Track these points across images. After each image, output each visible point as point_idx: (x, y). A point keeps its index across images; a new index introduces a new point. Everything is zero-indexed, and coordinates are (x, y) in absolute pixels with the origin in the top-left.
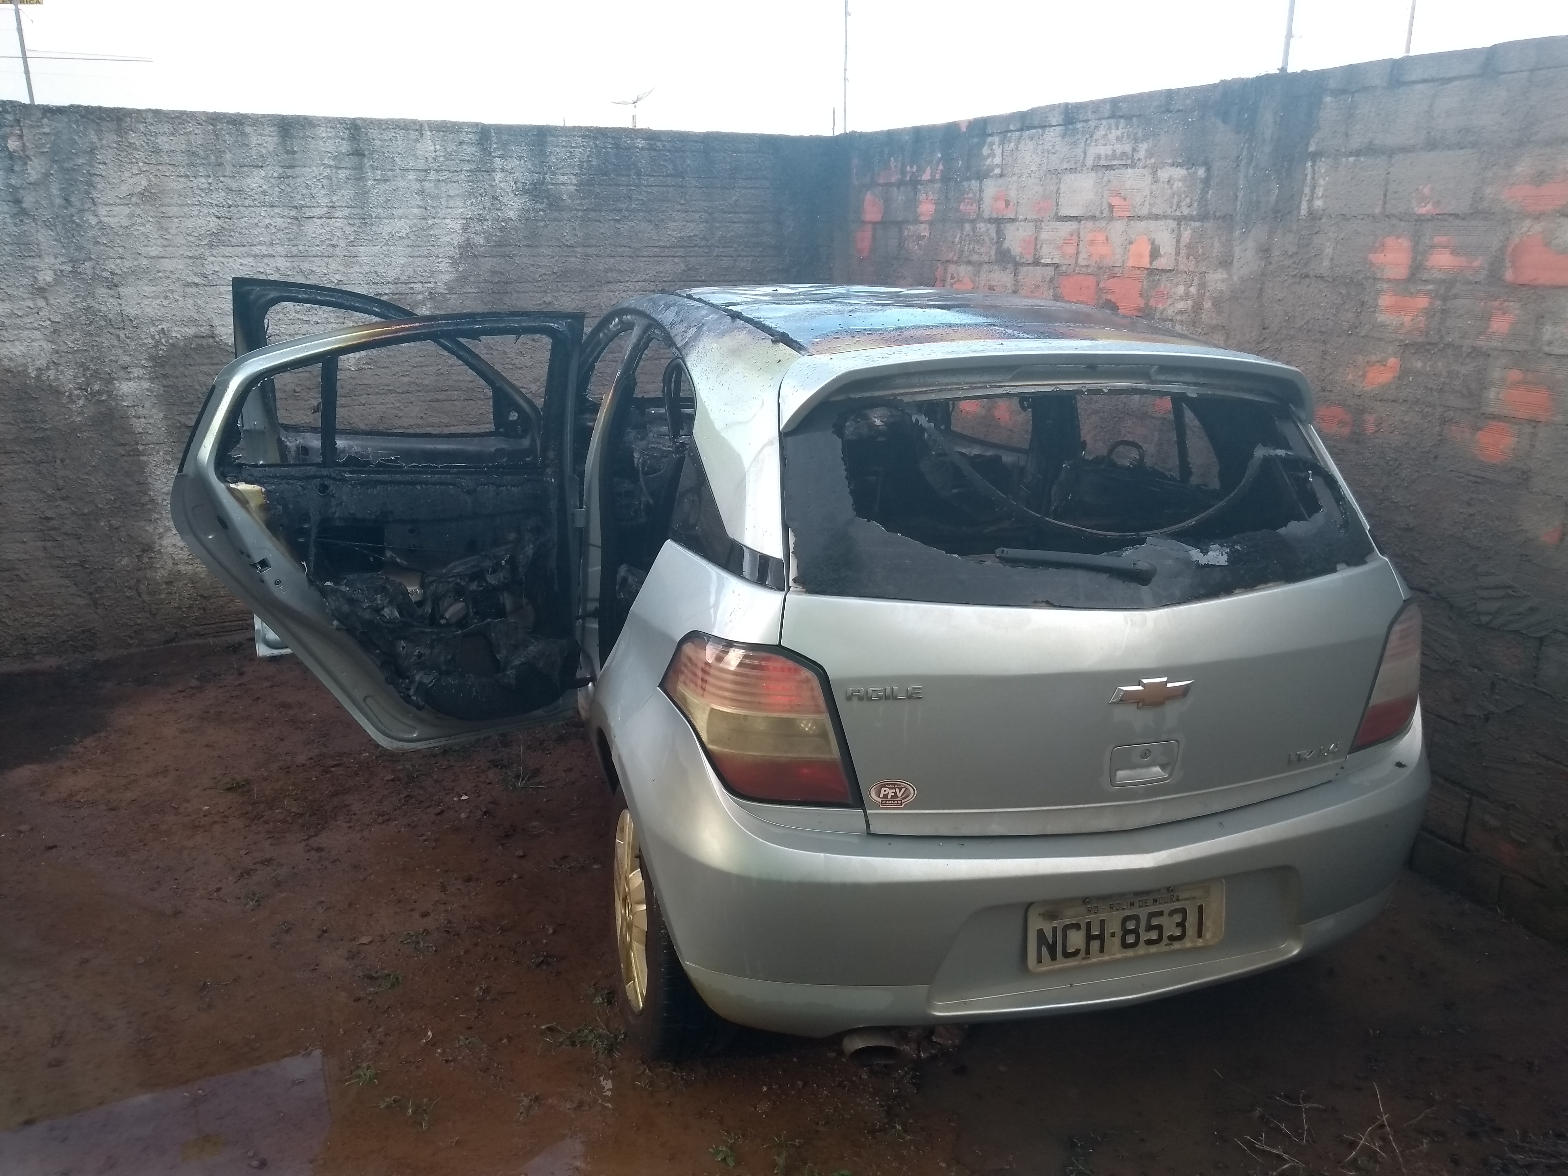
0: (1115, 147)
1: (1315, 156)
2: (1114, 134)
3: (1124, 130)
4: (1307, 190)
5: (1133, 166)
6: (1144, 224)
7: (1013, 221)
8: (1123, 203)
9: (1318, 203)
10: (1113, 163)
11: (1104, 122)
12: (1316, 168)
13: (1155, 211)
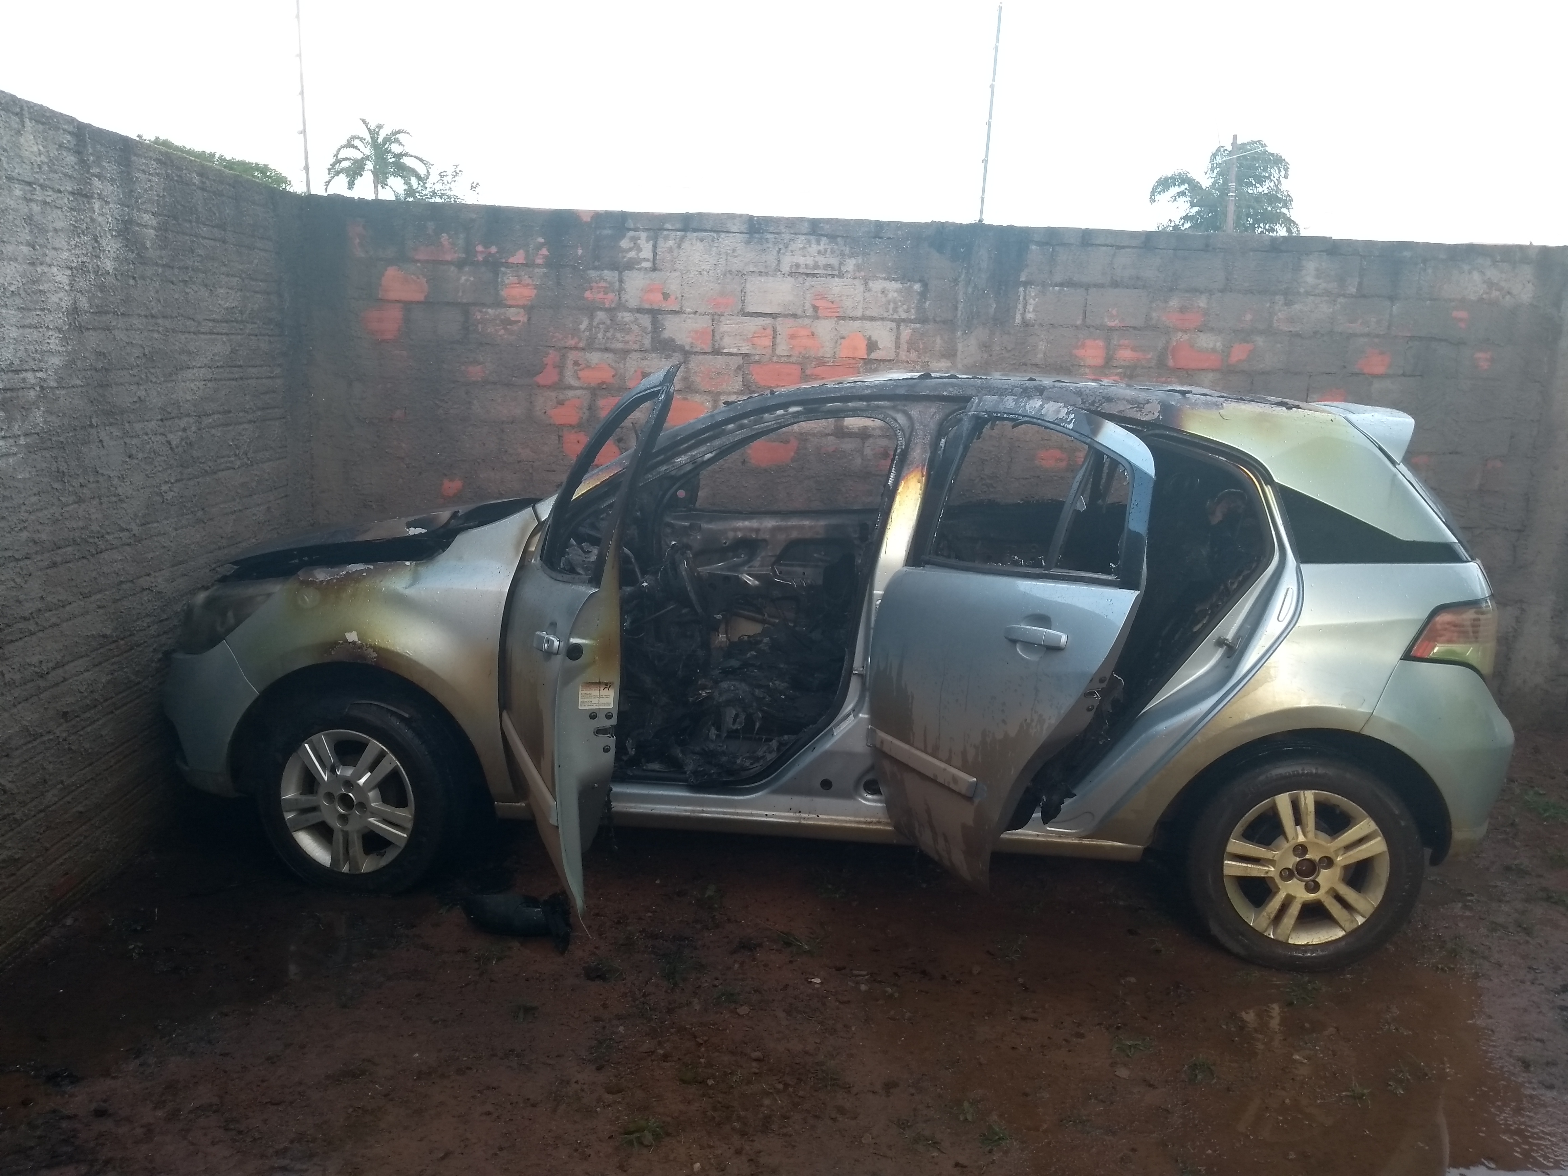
0: (816, 259)
1: (1026, 284)
2: (814, 248)
3: (827, 246)
4: (1020, 306)
5: (841, 276)
6: (857, 324)
7: (676, 312)
8: (831, 305)
9: (1030, 316)
10: (816, 272)
11: (802, 237)
12: (1027, 292)
13: (868, 313)
